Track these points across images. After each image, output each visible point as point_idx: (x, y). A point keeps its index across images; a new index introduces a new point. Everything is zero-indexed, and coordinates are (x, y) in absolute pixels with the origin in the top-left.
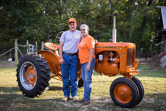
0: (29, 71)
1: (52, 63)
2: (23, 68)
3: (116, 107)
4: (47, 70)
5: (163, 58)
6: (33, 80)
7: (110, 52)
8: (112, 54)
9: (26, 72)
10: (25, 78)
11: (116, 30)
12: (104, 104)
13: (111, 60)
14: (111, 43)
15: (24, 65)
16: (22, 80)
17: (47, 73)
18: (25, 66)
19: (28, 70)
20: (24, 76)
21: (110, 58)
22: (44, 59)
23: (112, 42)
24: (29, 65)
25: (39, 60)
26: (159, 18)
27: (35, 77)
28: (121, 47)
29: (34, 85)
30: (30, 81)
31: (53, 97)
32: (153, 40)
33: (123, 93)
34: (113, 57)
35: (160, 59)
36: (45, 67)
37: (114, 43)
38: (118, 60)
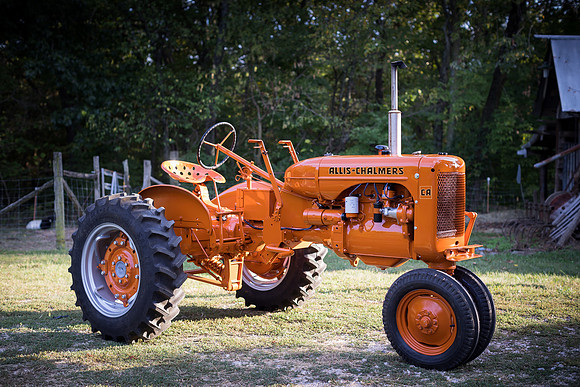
0: (112, 255)
1: (188, 229)
2: (94, 244)
3: (405, 368)
4: (172, 248)
5: (560, 208)
6: (126, 285)
7: (381, 185)
8: (386, 194)
9: (102, 258)
10: (100, 278)
11: (400, 115)
12: (364, 360)
13: (386, 213)
14: (385, 157)
15: (97, 235)
16: (91, 286)
17: (172, 259)
18: (98, 238)
19: (108, 253)
20: (97, 271)
21: (381, 206)
22: (162, 215)
23: (388, 153)
24: (115, 234)
25: (145, 216)
26: (545, 75)
27: (133, 272)
28: (418, 170)
29: (130, 300)
30: (115, 286)
31: (193, 339)
32: (528, 149)
33: (425, 320)
34: (393, 203)
35: (550, 212)
36: (167, 239)
37: (396, 156)
38: (410, 212)
